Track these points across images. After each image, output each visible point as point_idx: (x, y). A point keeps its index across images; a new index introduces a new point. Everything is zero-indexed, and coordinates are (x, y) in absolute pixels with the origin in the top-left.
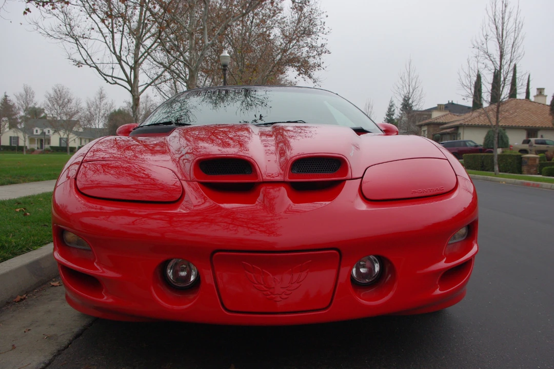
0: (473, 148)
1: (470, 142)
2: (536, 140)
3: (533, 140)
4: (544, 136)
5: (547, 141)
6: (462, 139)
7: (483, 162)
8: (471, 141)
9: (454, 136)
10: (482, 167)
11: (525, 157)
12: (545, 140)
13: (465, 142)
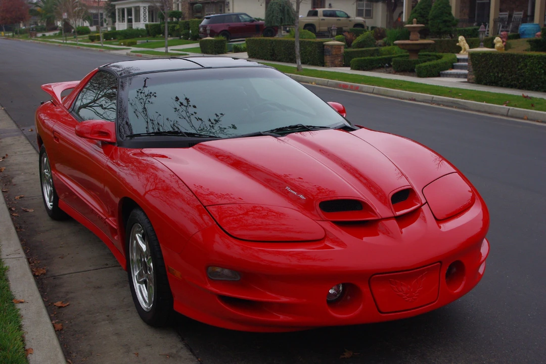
0: (248, 23)
1: (243, 16)
2: (324, 11)
3: (320, 11)
4: (332, 5)
5: (338, 13)
6: (231, 12)
7: (273, 50)
8: (245, 14)
9: (221, 6)
10: (272, 55)
11: (328, 45)
12: (334, 11)
13: (237, 15)
